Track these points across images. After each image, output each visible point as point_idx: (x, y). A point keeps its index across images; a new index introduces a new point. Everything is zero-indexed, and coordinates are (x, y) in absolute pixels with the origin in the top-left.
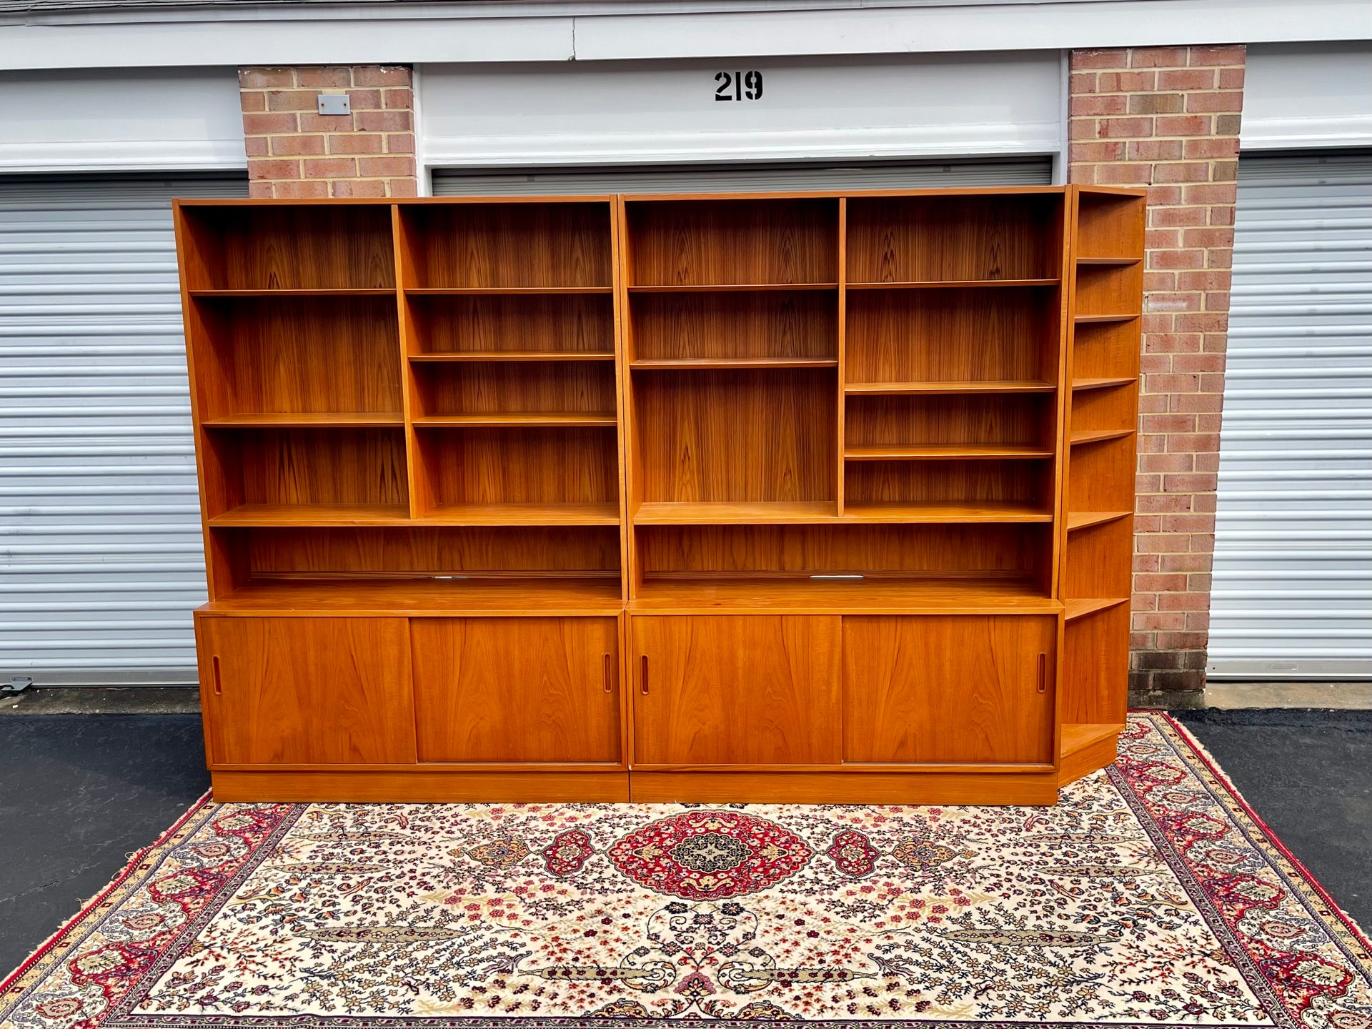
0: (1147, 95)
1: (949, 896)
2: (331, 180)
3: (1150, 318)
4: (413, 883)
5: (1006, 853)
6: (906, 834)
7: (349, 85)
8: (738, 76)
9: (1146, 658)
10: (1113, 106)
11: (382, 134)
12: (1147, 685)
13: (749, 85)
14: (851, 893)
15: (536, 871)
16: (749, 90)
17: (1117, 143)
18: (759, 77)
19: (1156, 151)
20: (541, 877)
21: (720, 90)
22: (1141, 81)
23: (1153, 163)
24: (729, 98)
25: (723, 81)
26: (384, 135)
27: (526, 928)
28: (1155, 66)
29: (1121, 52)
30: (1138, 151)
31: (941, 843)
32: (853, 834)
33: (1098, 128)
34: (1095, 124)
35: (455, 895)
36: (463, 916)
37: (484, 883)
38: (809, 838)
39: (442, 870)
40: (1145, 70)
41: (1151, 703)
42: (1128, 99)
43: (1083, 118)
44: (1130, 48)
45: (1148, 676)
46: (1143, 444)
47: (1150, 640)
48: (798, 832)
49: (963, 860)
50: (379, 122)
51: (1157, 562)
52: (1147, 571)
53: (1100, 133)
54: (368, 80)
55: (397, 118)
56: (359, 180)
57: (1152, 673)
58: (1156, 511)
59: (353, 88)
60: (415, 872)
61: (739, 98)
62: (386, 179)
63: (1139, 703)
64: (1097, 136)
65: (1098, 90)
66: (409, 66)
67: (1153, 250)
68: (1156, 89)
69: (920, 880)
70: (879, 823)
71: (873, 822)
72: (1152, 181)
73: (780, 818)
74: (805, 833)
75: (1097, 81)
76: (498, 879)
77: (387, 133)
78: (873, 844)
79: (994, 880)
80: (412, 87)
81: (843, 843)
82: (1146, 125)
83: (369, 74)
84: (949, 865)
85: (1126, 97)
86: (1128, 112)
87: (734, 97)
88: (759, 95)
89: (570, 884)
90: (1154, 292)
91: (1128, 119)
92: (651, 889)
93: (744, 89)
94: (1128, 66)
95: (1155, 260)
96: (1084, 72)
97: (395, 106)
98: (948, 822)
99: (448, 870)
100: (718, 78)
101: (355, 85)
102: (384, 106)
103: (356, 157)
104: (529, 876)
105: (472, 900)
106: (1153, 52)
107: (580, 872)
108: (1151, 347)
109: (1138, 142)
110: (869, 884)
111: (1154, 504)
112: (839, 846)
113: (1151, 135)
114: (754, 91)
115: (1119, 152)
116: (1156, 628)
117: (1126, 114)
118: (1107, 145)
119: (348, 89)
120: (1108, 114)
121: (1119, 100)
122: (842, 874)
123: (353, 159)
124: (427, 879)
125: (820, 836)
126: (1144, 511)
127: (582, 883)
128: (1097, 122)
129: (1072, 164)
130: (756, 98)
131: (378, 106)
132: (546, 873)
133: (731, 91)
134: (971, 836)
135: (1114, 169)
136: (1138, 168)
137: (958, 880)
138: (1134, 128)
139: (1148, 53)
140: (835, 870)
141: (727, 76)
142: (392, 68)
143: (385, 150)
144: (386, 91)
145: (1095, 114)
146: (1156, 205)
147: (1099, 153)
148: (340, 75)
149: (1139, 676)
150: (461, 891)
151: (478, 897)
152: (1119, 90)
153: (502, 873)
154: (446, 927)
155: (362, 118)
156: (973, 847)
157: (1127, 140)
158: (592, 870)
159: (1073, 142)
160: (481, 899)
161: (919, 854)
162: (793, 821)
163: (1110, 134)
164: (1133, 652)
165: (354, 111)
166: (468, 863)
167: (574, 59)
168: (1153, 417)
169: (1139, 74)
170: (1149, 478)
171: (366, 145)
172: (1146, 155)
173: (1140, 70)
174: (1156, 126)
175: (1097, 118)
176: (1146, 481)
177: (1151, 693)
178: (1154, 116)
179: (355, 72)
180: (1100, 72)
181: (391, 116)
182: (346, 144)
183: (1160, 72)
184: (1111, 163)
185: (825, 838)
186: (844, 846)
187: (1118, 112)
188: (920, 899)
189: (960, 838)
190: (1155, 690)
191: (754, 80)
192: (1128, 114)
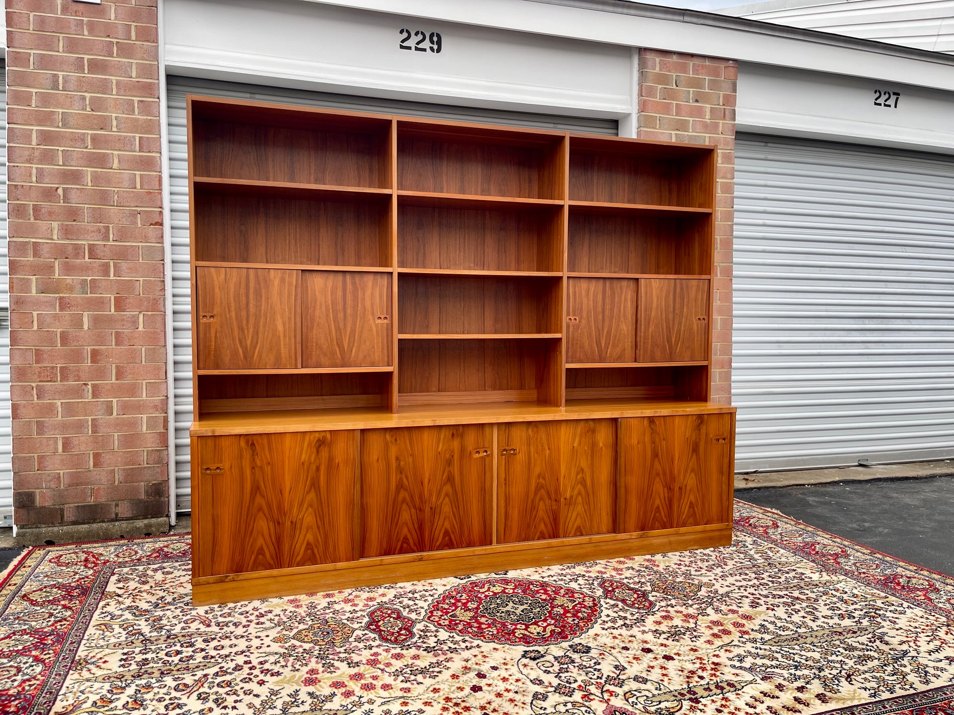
14: (383, 595)
32: (396, 641)
38: (437, 631)
49: (287, 633)
81: (403, 632)
84: (302, 627)
110: (371, 603)
112: (405, 629)
122: (395, 607)
125: (429, 634)
140: (402, 609)
185: (422, 633)
186: (401, 629)
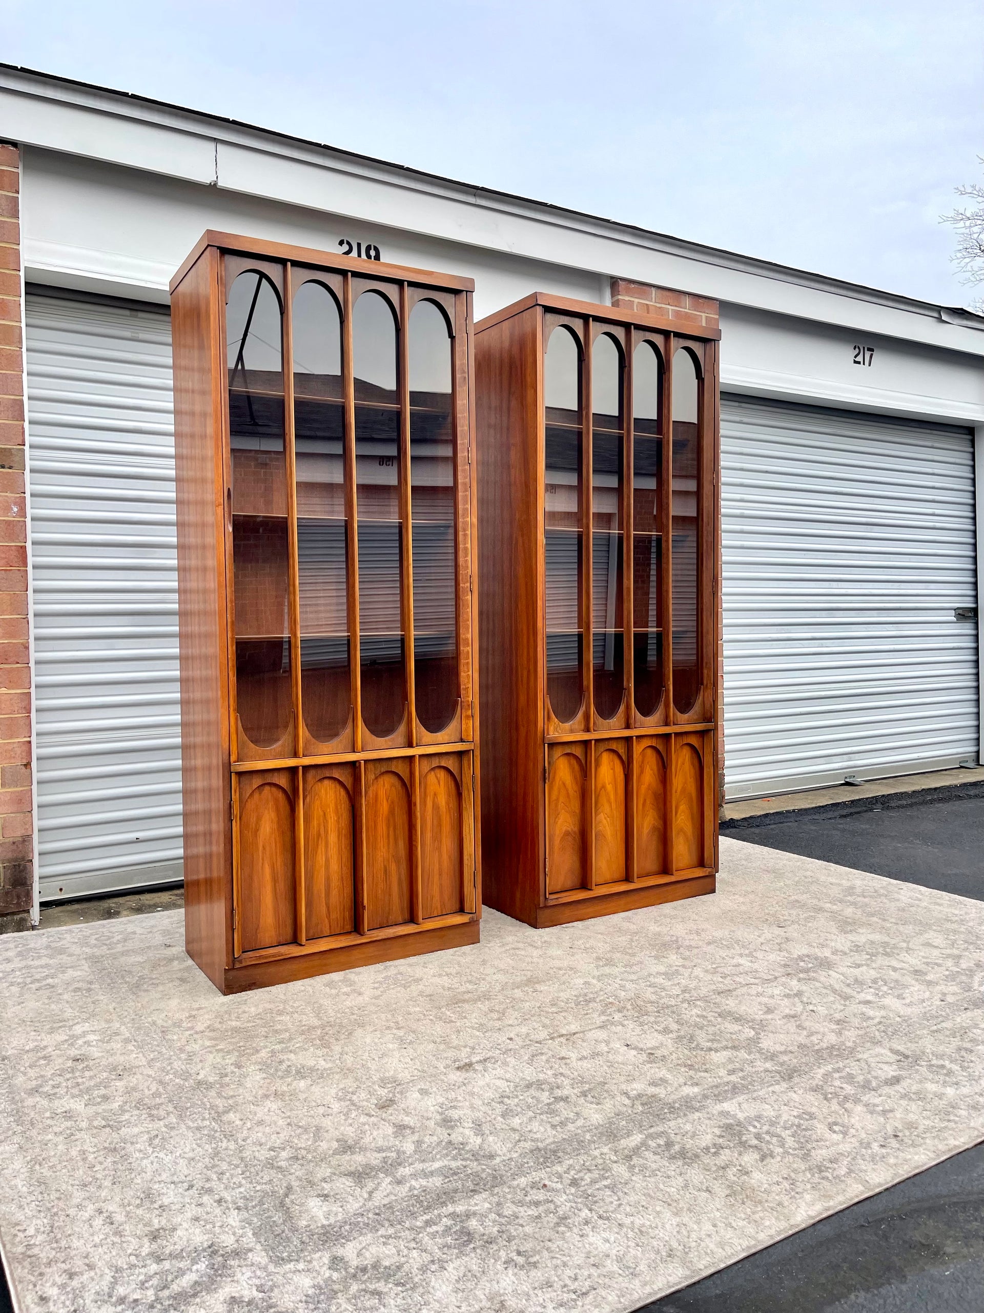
8: (359, 245)
18: (376, 249)
25: (345, 248)
40: (663, 306)
96: (627, 298)
100: (341, 243)
141: (348, 243)
167: (215, 185)
169: (660, 308)
180: (636, 300)
191: (373, 253)
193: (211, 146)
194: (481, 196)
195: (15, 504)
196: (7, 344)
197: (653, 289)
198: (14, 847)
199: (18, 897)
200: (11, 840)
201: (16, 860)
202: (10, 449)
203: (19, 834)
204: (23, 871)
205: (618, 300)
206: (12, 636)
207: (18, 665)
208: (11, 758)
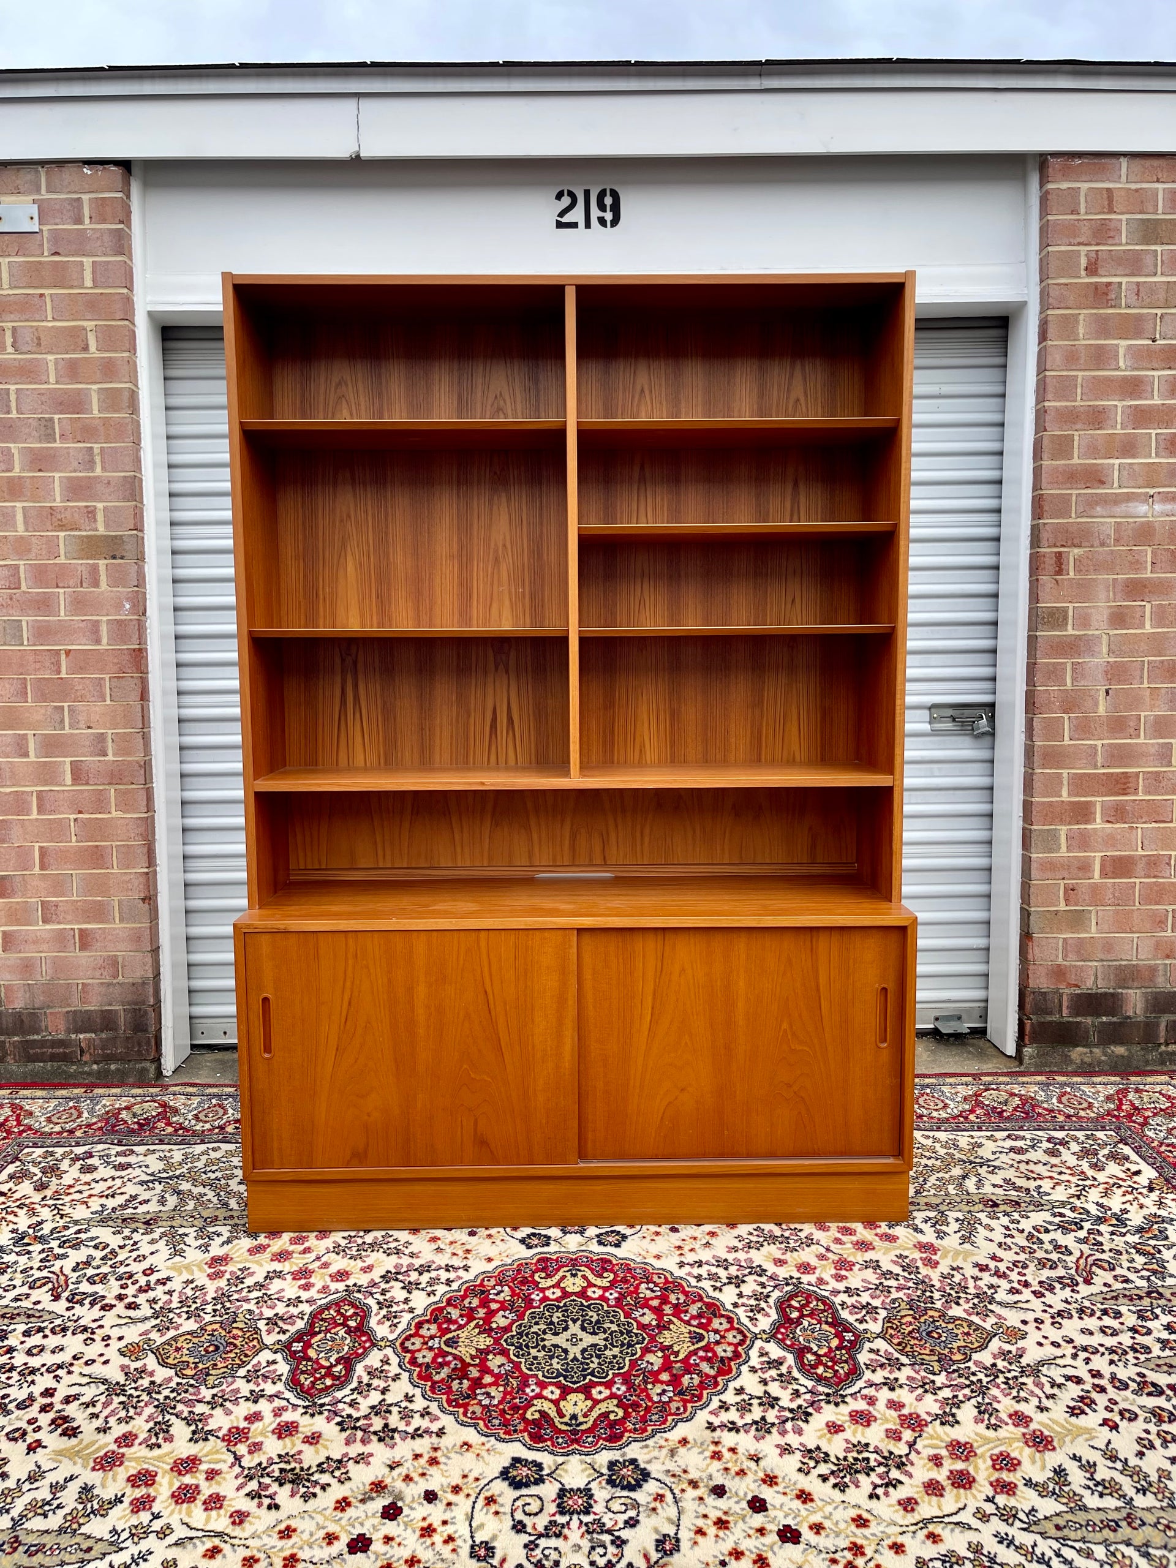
0: (1148, 220)
1: (1011, 1428)
2: (10, 325)
3: (1156, 524)
4: (45, 1419)
5: (1072, 1327)
6: (895, 1295)
7: (38, 191)
8: (587, 193)
9: (1156, 999)
10: (1103, 232)
11: (84, 259)
12: (1157, 1036)
13: (602, 207)
14: (835, 1428)
15: (270, 1389)
16: (601, 214)
17: (1109, 284)
18: (615, 196)
19: (1162, 295)
20: (278, 1403)
21: (561, 214)
22: (1140, 200)
23: (1159, 312)
24: (574, 225)
25: (566, 201)
26: (87, 261)
27: (237, 1531)
28: (1158, 181)
29: (1114, 161)
30: (1137, 294)
31: (956, 1311)
32: (809, 1296)
33: (1084, 262)
34: (1079, 257)
35: (114, 1447)
36: (119, 1500)
37: (173, 1419)
38: (735, 1305)
39: (103, 1388)
40: (1145, 185)
41: (1163, 1063)
42: (1124, 223)
43: (1063, 248)
44: (1125, 154)
45: (1158, 1025)
46: (1148, 700)
47: (1161, 973)
48: (716, 1294)
49: (1007, 1347)
50: (80, 244)
51: (1169, 864)
52: (1155, 877)
53: (1086, 269)
54: (65, 183)
55: (106, 238)
56: (50, 324)
57: (1164, 1020)
58: (1167, 794)
59: (45, 195)
60: (52, 1395)
61: (588, 225)
62: (89, 324)
63: (1147, 1062)
64: (1083, 273)
65: (1083, 210)
66: (125, 165)
67: (1159, 431)
68: (1160, 211)
69: (947, 1393)
70: (843, 1273)
71: (833, 1272)
72: (1158, 336)
73: (681, 1265)
74: (728, 1296)
75: (1082, 200)
76: (200, 1408)
77: (91, 259)
78: (845, 1314)
79: (1074, 1390)
80: (128, 196)
81: (795, 1315)
82: (1148, 260)
83: (68, 174)
84: (985, 1357)
85: (1121, 220)
86: (1124, 241)
87: (582, 224)
88: (615, 222)
89: (329, 1420)
90: (1161, 490)
91: (1124, 251)
92: (475, 1426)
93: (595, 212)
94: (1123, 179)
95: (1162, 445)
96: (1064, 185)
97: (103, 221)
98: (953, 1269)
99: (113, 1389)
100: (559, 196)
101: (49, 191)
102: (87, 221)
103: (46, 292)
104: (255, 1402)
105: (145, 1459)
106: (1156, 162)
107: (347, 1391)
108: (1159, 565)
109: (1138, 284)
110: (861, 1405)
111: (1163, 784)
112: (790, 1321)
113: (1155, 274)
114: (609, 216)
115: (1113, 296)
116: (1168, 957)
117: (1121, 244)
118: (1096, 286)
119: (36, 197)
120: (1098, 244)
121: (1112, 225)
122: (810, 1384)
123: (42, 295)
124: (71, 1410)
125: (753, 1302)
126: (1149, 793)
127: (349, 1416)
128: (1083, 254)
129: (1049, 312)
130: (612, 226)
131: (79, 220)
132: (288, 1395)
133: (576, 215)
134: (1001, 1296)
135: (1106, 318)
136: (1139, 318)
137: (1014, 1393)
138: (1133, 263)
139: (1148, 163)
140: (796, 1373)
141: (571, 194)
142: (100, 167)
143: (88, 283)
144: (90, 199)
145: (1079, 244)
146: (1163, 369)
147: (1085, 296)
148: (27, 176)
149: (1147, 1024)
150: (127, 1440)
151: (156, 1452)
152: (1111, 211)
153: (206, 1393)
154: (83, 1530)
155: (56, 237)
156: (1013, 1318)
157: (1124, 280)
158: (369, 1385)
159: (1050, 281)
160: (159, 1458)
161: (929, 1334)
162: (703, 1271)
163: (1101, 271)
164: (1138, 991)
165: (45, 228)
166: (151, 1374)
167: (358, 156)
168: (1162, 662)
169: (1137, 190)
170: (1157, 747)
171: (60, 276)
172: (1148, 300)
173: (1138, 186)
174: (1162, 261)
175: (1083, 249)
176: (1153, 750)
177: (1163, 1048)
178: (1159, 248)
179: (47, 173)
180: (1085, 186)
181: (98, 234)
182: (34, 274)
183: (1164, 189)
184: (1102, 311)
185: (763, 1305)
186: (798, 1322)
187: (1110, 241)
188: (963, 1440)
189: (985, 1299)
190: (1167, 1045)
191: (608, 201)
192: (1124, 243)
193: (350, 104)
194: (770, 74)
195: (127, 600)
196: (115, 411)
197: (1124, 161)
198: (134, 989)
199: (139, 1044)
200: (131, 980)
201: (136, 1004)
202: (121, 536)
203: (138, 974)
204: (143, 1016)
205: (1047, 192)
206: (128, 754)
207: (133, 786)
208: (127, 890)
